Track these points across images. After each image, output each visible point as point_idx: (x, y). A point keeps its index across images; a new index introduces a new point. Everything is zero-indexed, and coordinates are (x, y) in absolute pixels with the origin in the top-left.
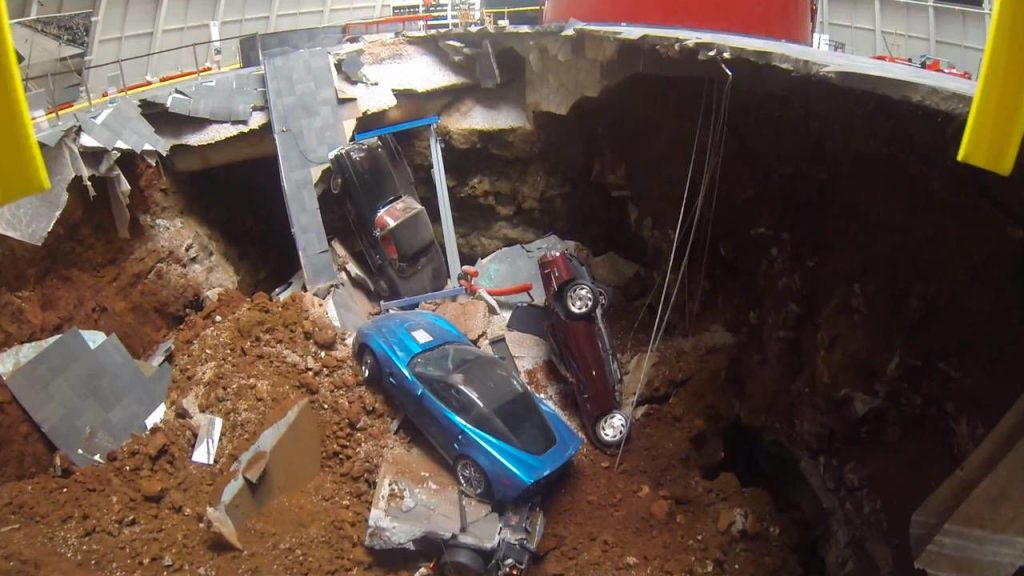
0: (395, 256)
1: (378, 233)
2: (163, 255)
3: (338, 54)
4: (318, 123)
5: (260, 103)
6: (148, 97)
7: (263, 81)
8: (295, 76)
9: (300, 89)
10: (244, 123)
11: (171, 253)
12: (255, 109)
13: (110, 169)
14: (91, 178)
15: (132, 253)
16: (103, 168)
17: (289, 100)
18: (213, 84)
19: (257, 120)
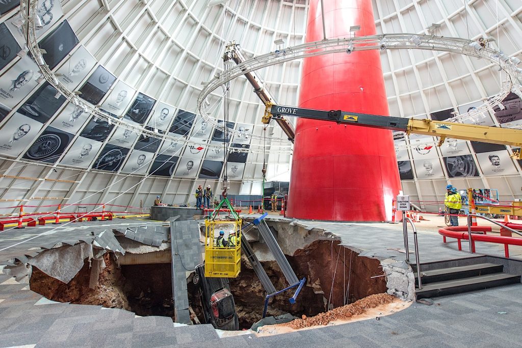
0: (217, 316)
1: (212, 304)
2: (101, 302)
3: (202, 224)
4: (191, 252)
5: (165, 239)
6: (117, 229)
7: (169, 230)
8: (183, 231)
9: (185, 237)
10: (158, 247)
11: (105, 302)
12: (163, 242)
13: (100, 257)
14: (92, 259)
15: (87, 298)
16: (98, 256)
17: (180, 241)
18: (146, 228)
19: (164, 247)
